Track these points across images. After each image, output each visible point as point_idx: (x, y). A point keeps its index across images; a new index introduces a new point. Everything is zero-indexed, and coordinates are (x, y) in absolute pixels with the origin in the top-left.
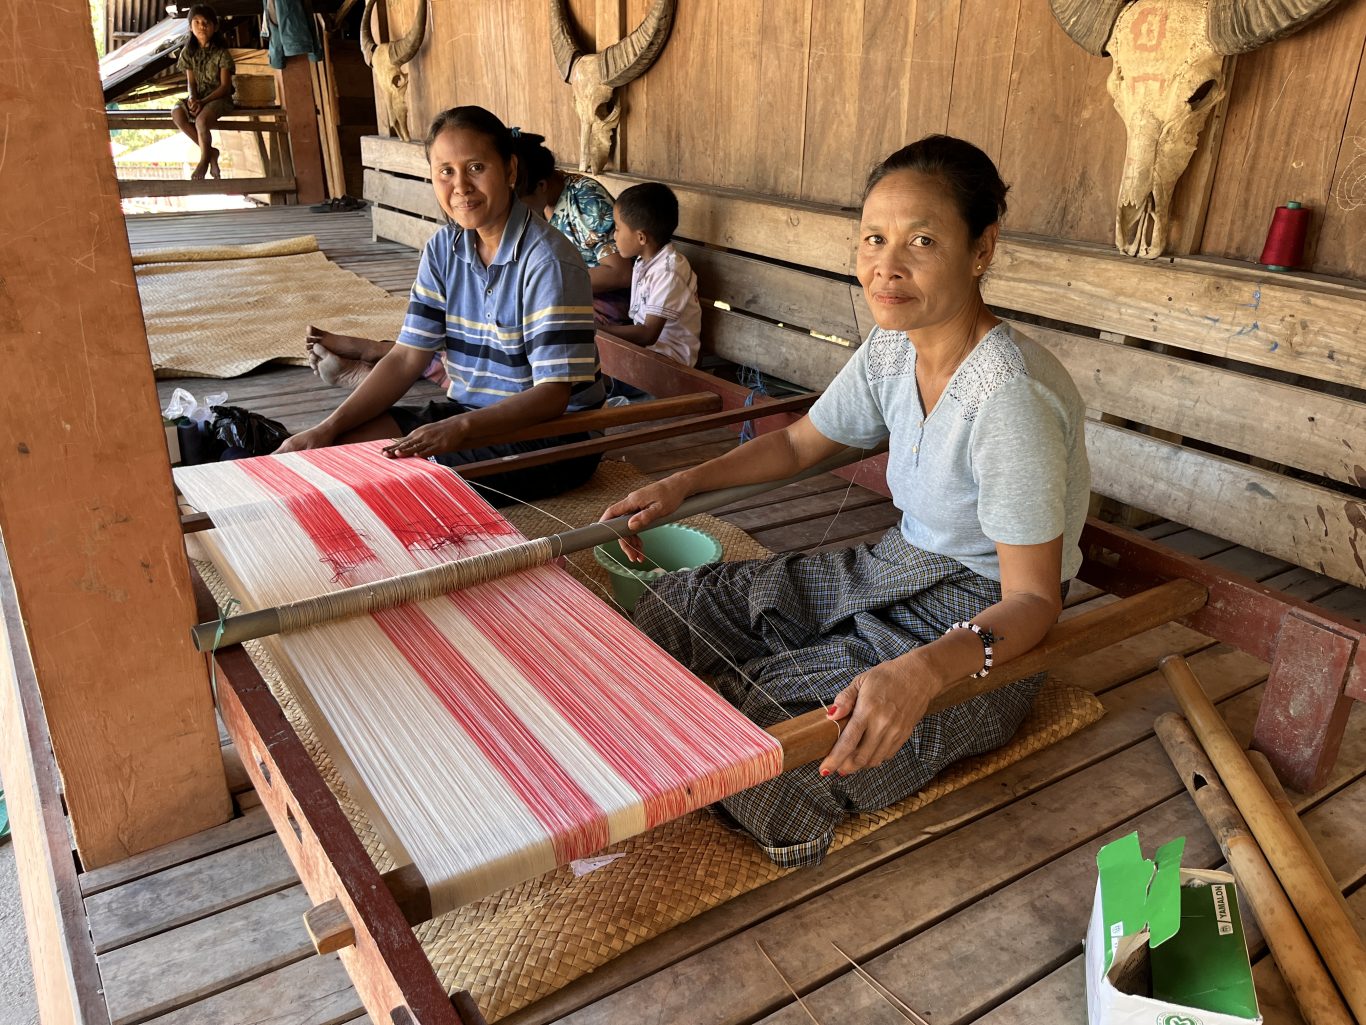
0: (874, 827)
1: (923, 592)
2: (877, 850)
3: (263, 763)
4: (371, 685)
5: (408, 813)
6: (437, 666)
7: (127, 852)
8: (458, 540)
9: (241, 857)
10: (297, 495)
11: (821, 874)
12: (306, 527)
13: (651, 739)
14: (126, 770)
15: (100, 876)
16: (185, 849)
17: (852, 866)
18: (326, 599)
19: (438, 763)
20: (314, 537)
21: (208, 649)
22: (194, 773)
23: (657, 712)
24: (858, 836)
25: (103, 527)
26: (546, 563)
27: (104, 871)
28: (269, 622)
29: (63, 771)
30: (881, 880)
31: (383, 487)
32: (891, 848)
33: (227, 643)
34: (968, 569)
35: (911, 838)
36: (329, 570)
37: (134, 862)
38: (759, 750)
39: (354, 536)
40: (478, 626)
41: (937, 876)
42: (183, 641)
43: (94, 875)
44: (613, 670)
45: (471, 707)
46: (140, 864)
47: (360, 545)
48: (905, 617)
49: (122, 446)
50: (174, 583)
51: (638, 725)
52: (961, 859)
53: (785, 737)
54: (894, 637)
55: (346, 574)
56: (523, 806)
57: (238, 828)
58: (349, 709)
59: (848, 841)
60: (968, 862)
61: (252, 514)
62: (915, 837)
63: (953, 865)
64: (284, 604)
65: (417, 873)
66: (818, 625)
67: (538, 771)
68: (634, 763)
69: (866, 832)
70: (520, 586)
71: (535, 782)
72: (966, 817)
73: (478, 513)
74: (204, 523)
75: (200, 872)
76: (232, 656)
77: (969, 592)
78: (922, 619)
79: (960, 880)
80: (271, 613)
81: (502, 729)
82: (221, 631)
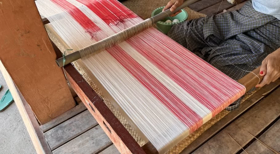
0: (250, 96)
1: (260, 27)
2: (252, 102)
3: (89, 104)
4: (115, 75)
5: (143, 123)
6: (132, 67)
7: (52, 118)
8: (122, 21)
9: (82, 117)
10: (71, 9)
11: (238, 111)
12: (77, 21)
13: (205, 88)
14: (47, 100)
15: (46, 126)
16: (66, 116)
17: (246, 108)
18: (93, 46)
19: (144, 103)
20: (80, 24)
21: (62, 66)
22: (64, 97)
23: (204, 79)
24: (246, 99)
25: (22, 35)
26: (150, 27)
27: (47, 124)
28: (77, 55)
29: (29, 104)
30: (255, 112)
31: (95, 4)
32: (255, 101)
33: (67, 63)
34: (276, 18)
35: (259, 98)
36: (89, 36)
37: (54, 121)
38: (240, 90)
39: (92, 23)
40: (138, 51)
41: (270, 109)
42: (55, 65)
43: (44, 126)
44: (184, 64)
45: (147, 81)
46: (56, 121)
47: (95, 26)
48: (254, 34)
49: (21, 7)
50: (48, 49)
51: (200, 83)
52: (275, 103)
53: (246, 84)
54: (255, 42)
55: (94, 36)
56: (176, 118)
57: (78, 108)
58: (111, 84)
59: (244, 100)
60: (277, 104)
61: (60, 17)
62: (260, 97)
63: (274, 105)
64: (81, 49)
65: (153, 146)
66: (224, 37)
67: (176, 104)
68: (204, 98)
69: (248, 97)
70: (145, 36)
71: (177, 108)
72: (272, 90)
73: (125, 11)
74: (47, 21)
75: (72, 123)
76: (69, 68)
77: (275, 26)
78: (259, 35)
79: (276, 110)
80: (77, 52)
81: (160, 89)
82: (64, 61)
